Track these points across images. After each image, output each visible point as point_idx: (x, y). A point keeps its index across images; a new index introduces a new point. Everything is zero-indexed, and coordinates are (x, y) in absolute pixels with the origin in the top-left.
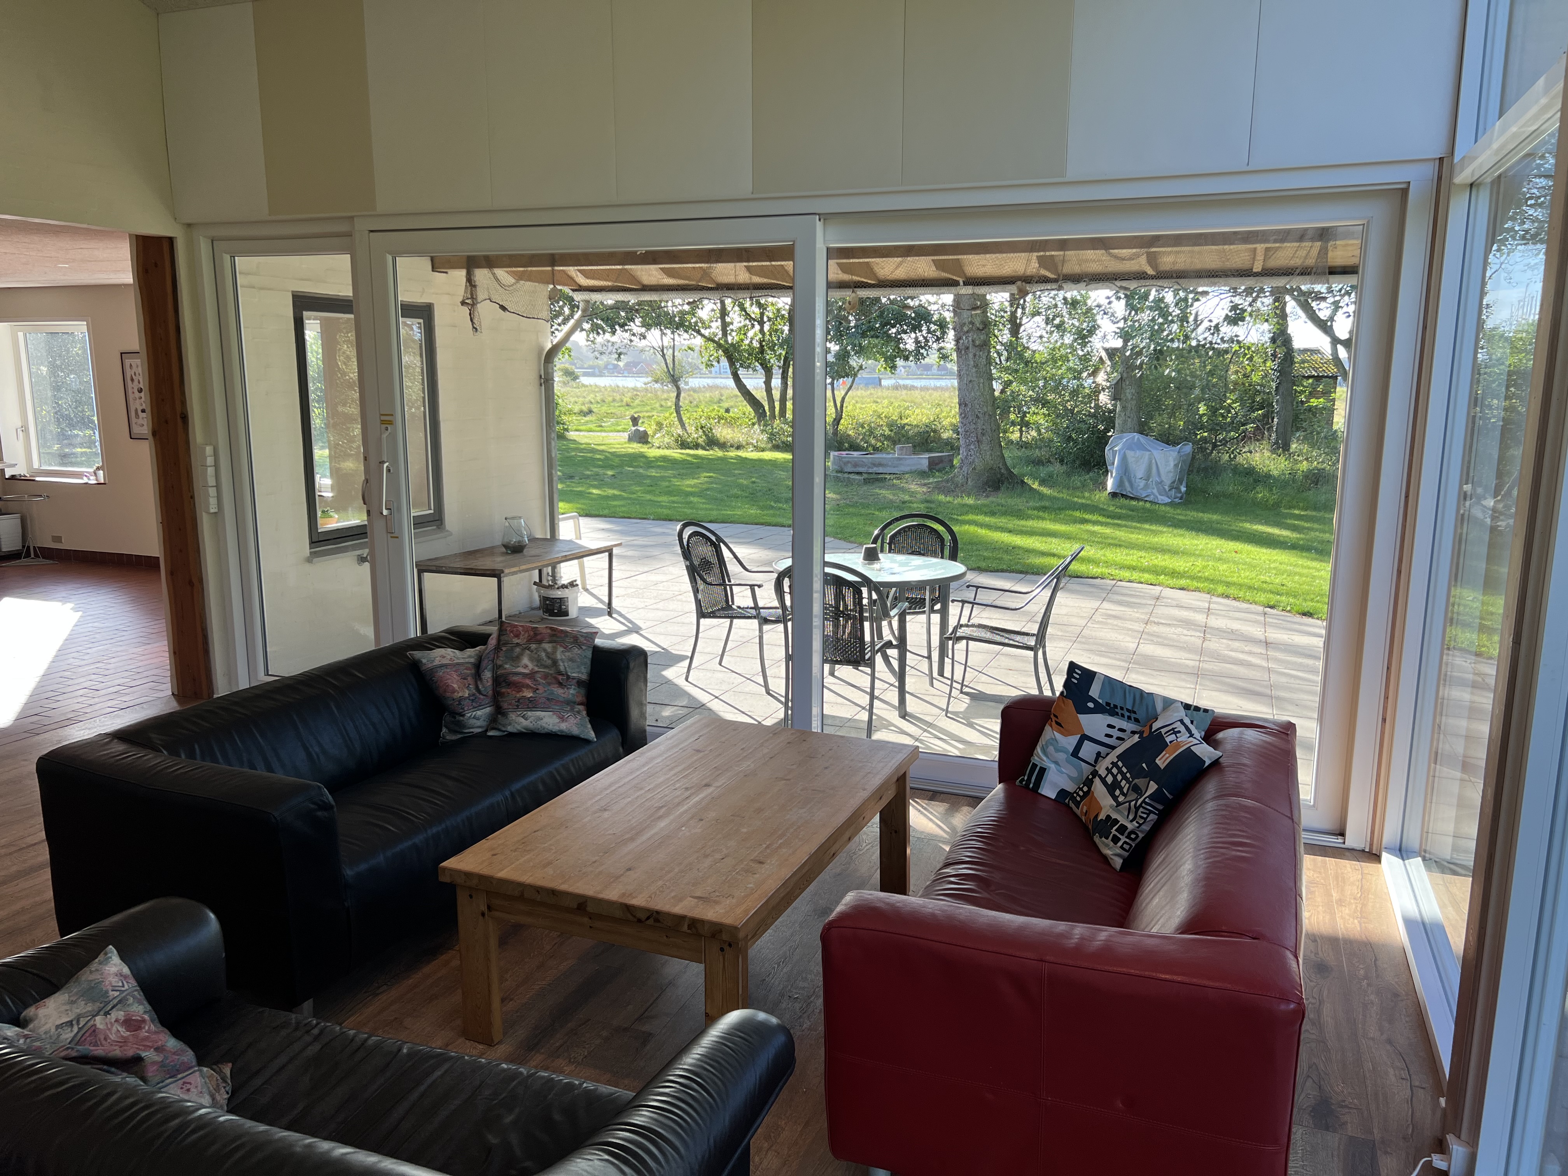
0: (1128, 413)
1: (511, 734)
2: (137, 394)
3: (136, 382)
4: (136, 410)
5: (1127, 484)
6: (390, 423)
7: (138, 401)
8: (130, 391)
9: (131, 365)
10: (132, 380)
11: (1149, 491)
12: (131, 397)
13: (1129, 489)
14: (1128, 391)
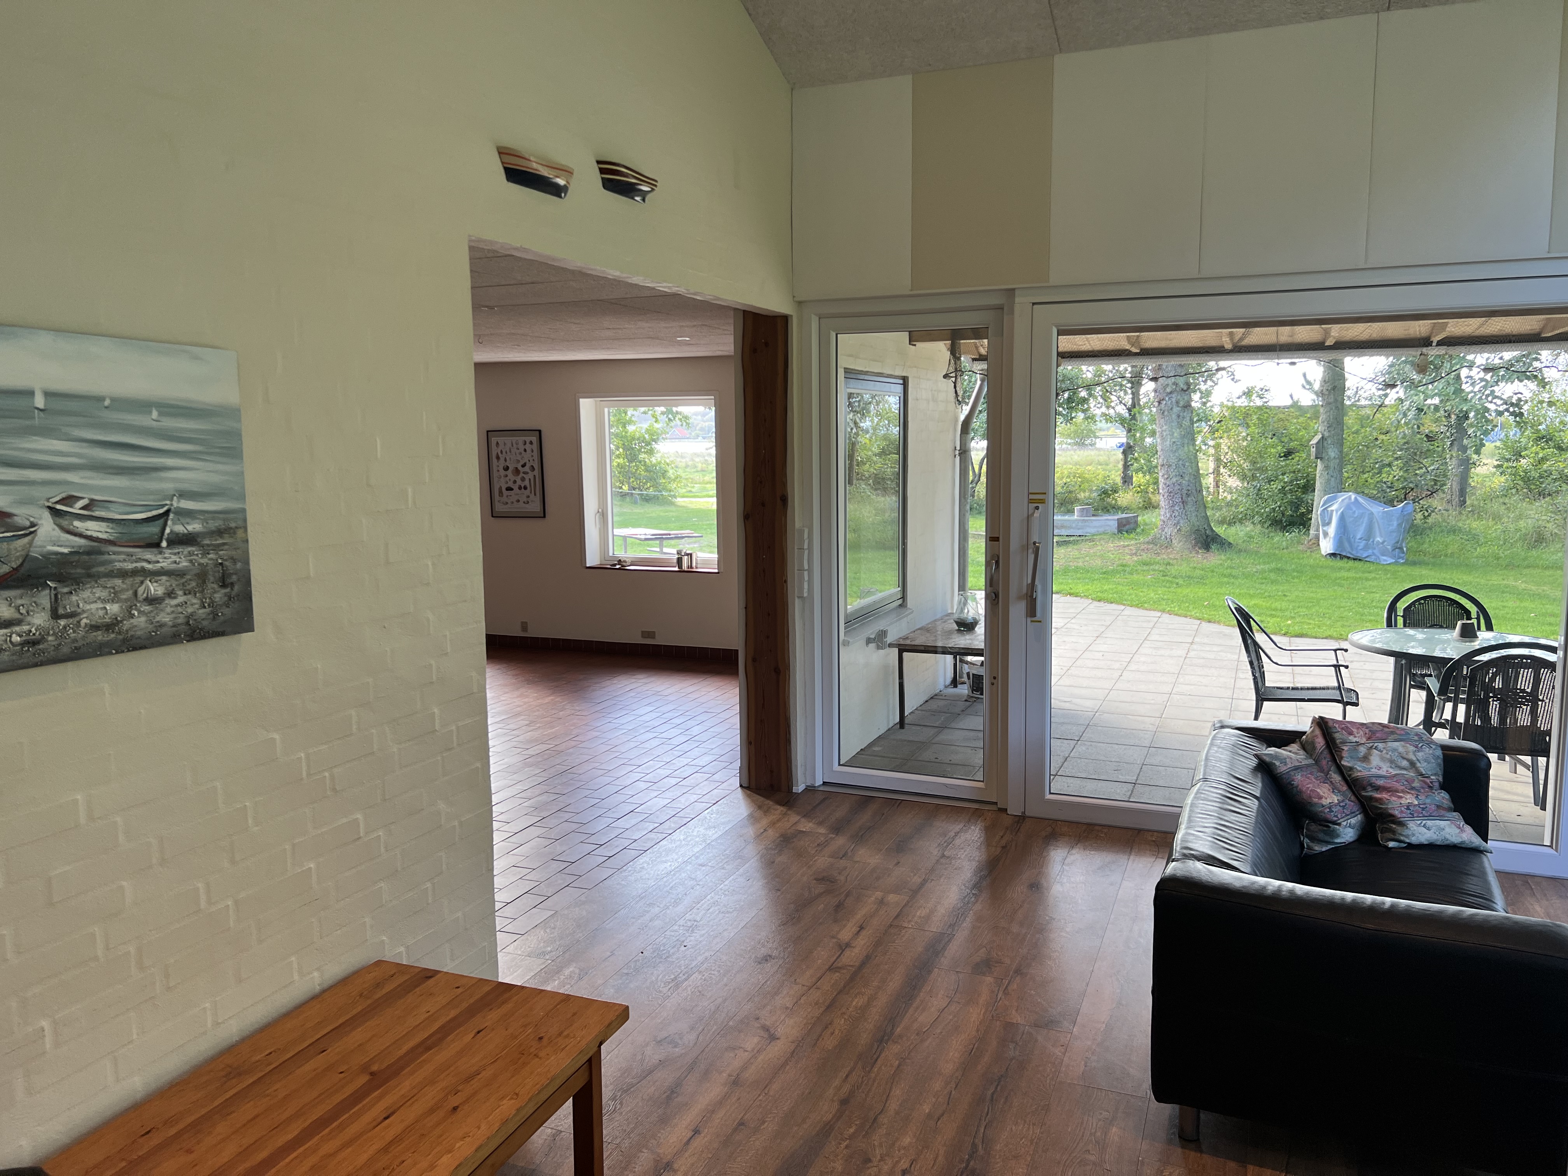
0: (1331, 473)
1: (1410, 846)
2: (503, 472)
3: (502, 459)
4: (500, 488)
5: (1346, 545)
6: (1042, 501)
7: (503, 480)
8: (495, 469)
9: (497, 443)
10: (498, 458)
11: (1370, 551)
12: (495, 474)
13: (1349, 549)
14: (1330, 450)
